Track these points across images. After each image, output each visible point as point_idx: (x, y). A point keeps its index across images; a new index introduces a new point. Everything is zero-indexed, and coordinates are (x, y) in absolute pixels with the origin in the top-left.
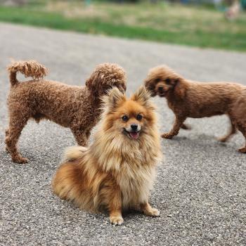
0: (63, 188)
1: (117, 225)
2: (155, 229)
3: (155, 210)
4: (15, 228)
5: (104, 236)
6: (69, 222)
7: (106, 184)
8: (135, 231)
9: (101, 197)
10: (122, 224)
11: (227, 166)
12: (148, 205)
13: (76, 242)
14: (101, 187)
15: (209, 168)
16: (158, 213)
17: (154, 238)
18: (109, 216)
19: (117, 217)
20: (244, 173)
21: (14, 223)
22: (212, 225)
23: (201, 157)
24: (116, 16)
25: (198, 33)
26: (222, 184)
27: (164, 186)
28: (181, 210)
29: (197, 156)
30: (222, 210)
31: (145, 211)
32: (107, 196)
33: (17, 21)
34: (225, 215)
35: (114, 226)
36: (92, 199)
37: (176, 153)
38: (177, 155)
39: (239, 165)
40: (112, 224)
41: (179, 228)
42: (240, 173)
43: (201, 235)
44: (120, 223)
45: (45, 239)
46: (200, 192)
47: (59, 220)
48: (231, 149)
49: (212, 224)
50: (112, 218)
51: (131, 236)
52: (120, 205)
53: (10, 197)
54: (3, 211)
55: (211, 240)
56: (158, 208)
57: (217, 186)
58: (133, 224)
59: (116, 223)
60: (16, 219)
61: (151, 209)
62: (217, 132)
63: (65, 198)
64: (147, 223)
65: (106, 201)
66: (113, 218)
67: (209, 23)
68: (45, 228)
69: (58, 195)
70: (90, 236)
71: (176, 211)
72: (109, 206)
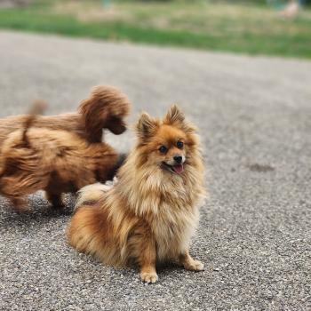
0: (81, 238)
1: (150, 283)
2: (199, 287)
3: (198, 262)
4: (22, 291)
5: (134, 298)
6: (89, 281)
7: (137, 231)
8: (173, 291)
9: (130, 248)
10: (157, 283)
11: (288, 204)
12: (189, 256)
13: (99, 306)
14: (130, 235)
15: (265, 208)
16: (201, 267)
17: (197, 298)
18: (139, 272)
19: (150, 274)
20: (309, 212)
21: (19, 285)
22: (270, 280)
23: (254, 193)
24: (143, 17)
25: (247, 36)
26: (281, 228)
27: (208, 232)
28: (230, 262)
29: (249, 192)
30: (283, 260)
31: (185, 264)
32: (137, 246)
33: (17, 27)
34: (286, 266)
35: (146, 284)
36: (118, 251)
37: (223, 189)
38: (223, 192)
39: (302, 202)
40: (144, 282)
41: (229, 285)
42: (304, 213)
43: (256, 293)
44: (154, 281)
45: (59, 303)
46: (254, 239)
47: (77, 279)
48: (292, 182)
49: (271, 278)
50: (143, 274)
51: (169, 296)
52: (154, 258)
53: (13, 252)
54: (5, 270)
55: (270, 299)
56: (202, 260)
57: (275, 231)
58: (171, 281)
59: (149, 281)
60: (22, 279)
61: (192, 262)
62: (274, 162)
63: (83, 251)
64: (188, 279)
65: (136, 253)
66: (145, 274)
67: (260, 23)
68: (59, 289)
69: (75, 247)
70: (116, 298)
71: (224, 263)
72: (140, 259)
